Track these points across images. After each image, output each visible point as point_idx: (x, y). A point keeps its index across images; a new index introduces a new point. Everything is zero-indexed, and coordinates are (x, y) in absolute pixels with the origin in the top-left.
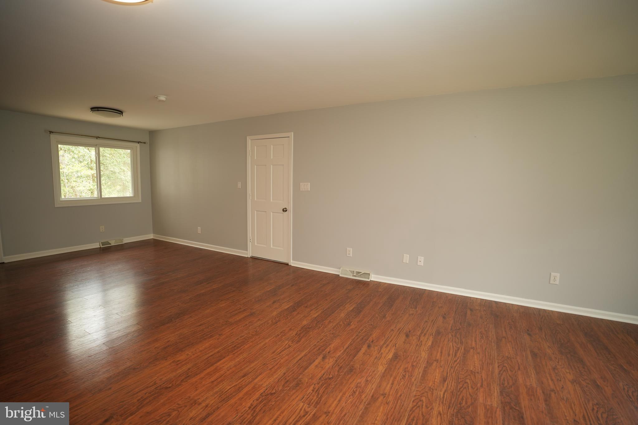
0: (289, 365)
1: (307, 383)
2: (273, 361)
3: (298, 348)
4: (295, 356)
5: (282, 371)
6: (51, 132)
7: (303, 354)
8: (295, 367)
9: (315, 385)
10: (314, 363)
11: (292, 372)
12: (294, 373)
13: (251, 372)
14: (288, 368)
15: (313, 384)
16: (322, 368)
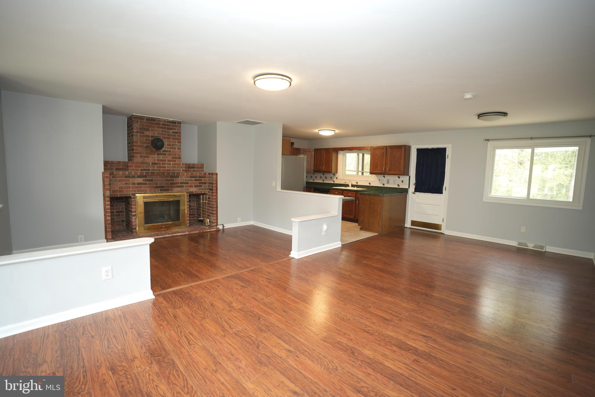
6: (488, 140)
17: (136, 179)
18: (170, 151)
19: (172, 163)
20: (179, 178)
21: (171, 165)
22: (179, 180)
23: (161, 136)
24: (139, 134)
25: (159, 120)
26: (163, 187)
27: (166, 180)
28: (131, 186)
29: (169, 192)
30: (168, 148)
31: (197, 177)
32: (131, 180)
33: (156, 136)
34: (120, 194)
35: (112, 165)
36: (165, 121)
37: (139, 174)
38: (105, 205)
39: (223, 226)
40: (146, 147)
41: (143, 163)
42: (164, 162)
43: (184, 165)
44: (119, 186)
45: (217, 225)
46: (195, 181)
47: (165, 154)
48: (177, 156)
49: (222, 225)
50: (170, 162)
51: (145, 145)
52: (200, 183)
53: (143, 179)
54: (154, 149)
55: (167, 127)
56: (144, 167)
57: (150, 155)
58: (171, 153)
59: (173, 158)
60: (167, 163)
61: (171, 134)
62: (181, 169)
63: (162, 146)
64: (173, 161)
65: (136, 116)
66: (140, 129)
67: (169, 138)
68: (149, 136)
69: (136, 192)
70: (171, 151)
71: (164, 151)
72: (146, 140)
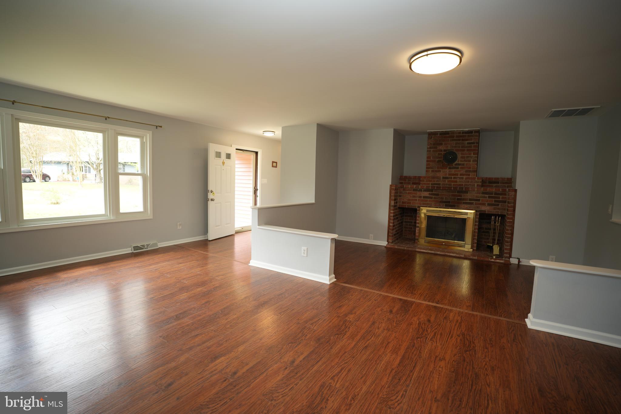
0: (328, 356)
1: (311, 340)
2: (345, 360)
3: (322, 375)
4: (325, 365)
5: (335, 350)
7: (315, 367)
8: (322, 354)
9: (305, 339)
10: (304, 357)
11: (325, 349)
12: (323, 349)
13: (362, 350)
14: (329, 353)
15: (307, 340)
16: (297, 352)
17: (423, 192)
18: (463, 165)
19: (464, 177)
20: (468, 193)
21: (464, 180)
22: (469, 196)
23: (454, 149)
24: (432, 150)
25: (453, 132)
26: (449, 202)
27: (452, 195)
28: (418, 199)
29: (455, 208)
30: (461, 161)
31: (492, 194)
32: (418, 193)
33: (448, 150)
34: (407, 205)
35: (409, 179)
36: (460, 133)
37: (425, 188)
38: (390, 213)
39: (519, 260)
40: (438, 162)
41: (433, 177)
42: (456, 176)
43: (480, 180)
44: (407, 198)
45: (510, 257)
46: (488, 198)
47: (458, 168)
48: (471, 169)
49: (518, 258)
50: (463, 176)
51: (437, 160)
52: (495, 201)
53: (429, 193)
54: (445, 163)
55: (461, 138)
56: (434, 181)
57: (441, 170)
58: (465, 166)
59: (466, 171)
60: (459, 178)
61: (466, 145)
62: (476, 184)
63: (455, 158)
64: (466, 175)
65: (430, 133)
66: (434, 144)
67: (464, 150)
68: (441, 151)
69: (421, 205)
70: (465, 164)
71: (456, 164)
72: (439, 154)
